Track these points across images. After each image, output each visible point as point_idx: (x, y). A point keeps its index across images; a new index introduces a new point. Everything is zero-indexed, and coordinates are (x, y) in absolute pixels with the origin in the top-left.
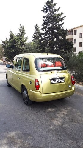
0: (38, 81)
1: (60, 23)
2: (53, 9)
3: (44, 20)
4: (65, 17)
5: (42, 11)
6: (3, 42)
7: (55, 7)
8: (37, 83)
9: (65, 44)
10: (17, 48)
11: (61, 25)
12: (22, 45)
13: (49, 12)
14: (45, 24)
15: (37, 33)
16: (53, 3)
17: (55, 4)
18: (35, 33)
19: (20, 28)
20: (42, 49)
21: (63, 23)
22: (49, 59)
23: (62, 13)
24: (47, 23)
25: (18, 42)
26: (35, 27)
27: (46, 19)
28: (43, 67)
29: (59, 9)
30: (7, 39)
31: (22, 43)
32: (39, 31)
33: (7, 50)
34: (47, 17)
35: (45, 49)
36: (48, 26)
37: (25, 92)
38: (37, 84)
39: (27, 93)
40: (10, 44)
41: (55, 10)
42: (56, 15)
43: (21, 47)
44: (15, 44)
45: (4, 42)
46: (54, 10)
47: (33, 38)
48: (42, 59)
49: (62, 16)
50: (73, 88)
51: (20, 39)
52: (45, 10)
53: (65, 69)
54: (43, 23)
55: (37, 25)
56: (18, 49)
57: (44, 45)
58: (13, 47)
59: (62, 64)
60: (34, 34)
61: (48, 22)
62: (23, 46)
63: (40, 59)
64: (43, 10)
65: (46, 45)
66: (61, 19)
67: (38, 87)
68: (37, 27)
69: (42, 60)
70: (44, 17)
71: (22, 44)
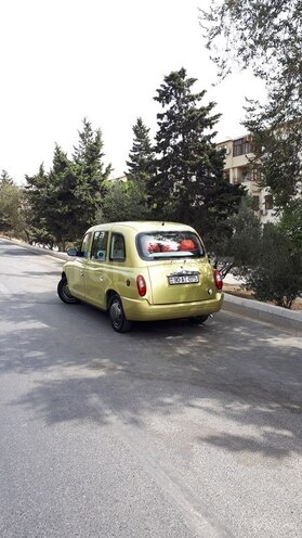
0: (143, 279)
1: (207, 132)
2: (187, 93)
3: (159, 124)
4: (219, 115)
5: (155, 98)
6: (27, 179)
7: (191, 88)
8: (141, 282)
9: (222, 191)
10: (78, 200)
11: (209, 137)
12: (92, 193)
13: (173, 102)
14: (165, 133)
15: (140, 150)
16: (186, 78)
17: (192, 81)
18: (135, 150)
19: (82, 131)
20: (155, 205)
21: (214, 134)
22: (168, 235)
23: (211, 105)
24: (170, 132)
25: (81, 183)
26: (136, 131)
27: (165, 120)
28: (155, 251)
29: (202, 94)
30: (42, 171)
31: (94, 183)
32: (146, 142)
33: (46, 207)
34: (170, 114)
35: (163, 205)
36: (172, 142)
37: (115, 305)
38: (142, 286)
39: (121, 306)
40: (57, 189)
41: (192, 98)
42: (195, 113)
43: (90, 198)
44: (73, 187)
45: (31, 181)
46: (188, 97)
47: (129, 164)
48: (155, 234)
49: (212, 113)
50: (219, 296)
51: (89, 171)
52: (163, 97)
53: (203, 256)
54: (158, 133)
55: (140, 122)
56: (83, 203)
57: (162, 194)
58: (66, 196)
59: (196, 245)
60: (132, 154)
61: (173, 129)
62: (98, 194)
63: (149, 234)
64: (157, 95)
65: (168, 195)
66: (209, 123)
67: (143, 292)
68: (140, 131)
69: (152, 237)
70: (160, 116)
71: (95, 187)
